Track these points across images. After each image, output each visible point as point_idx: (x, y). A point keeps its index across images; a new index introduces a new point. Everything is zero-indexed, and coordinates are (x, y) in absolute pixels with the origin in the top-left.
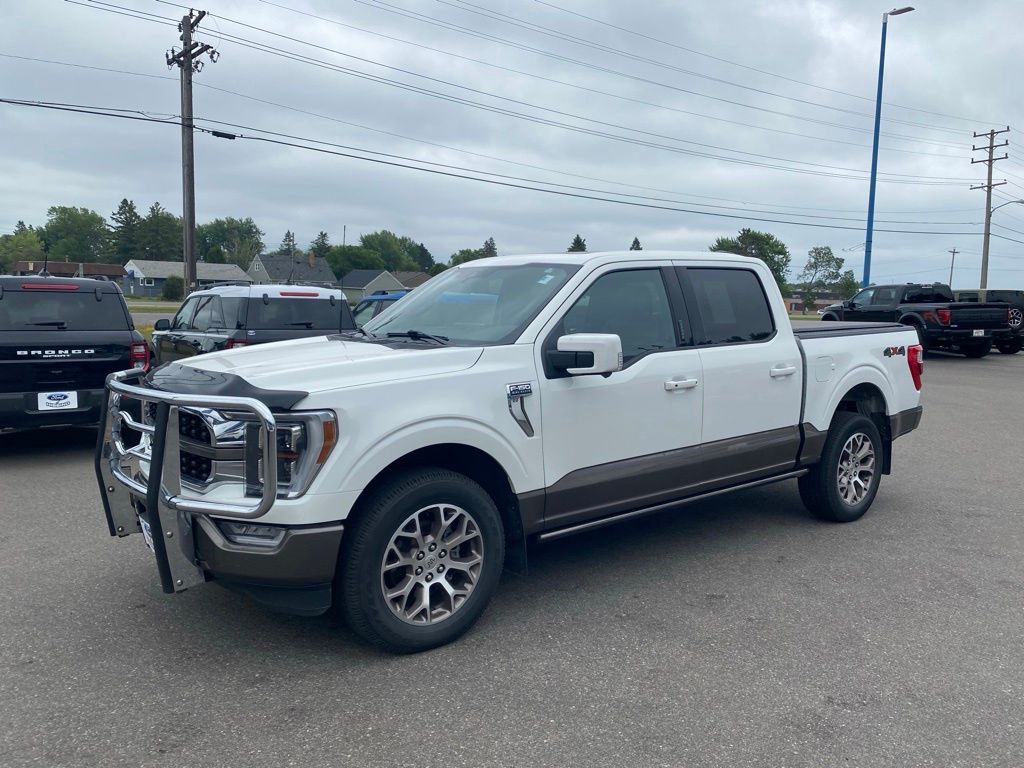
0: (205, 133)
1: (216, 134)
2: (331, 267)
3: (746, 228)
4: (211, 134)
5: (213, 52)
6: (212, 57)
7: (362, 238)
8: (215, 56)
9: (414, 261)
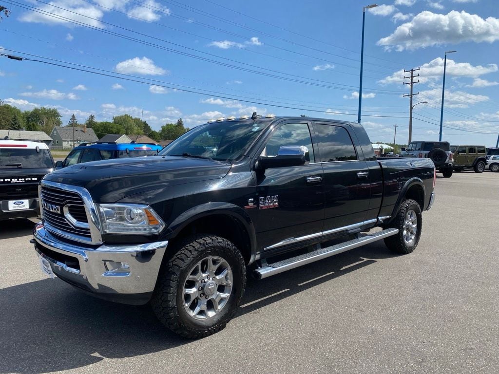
0: (4, 57)
1: (9, 57)
2: (96, 133)
3: (303, 115)
4: (7, 57)
5: (7, 11)
6: (6, 14)
7: (114, 118)
8: (8, 13)
9: (141, 129)
